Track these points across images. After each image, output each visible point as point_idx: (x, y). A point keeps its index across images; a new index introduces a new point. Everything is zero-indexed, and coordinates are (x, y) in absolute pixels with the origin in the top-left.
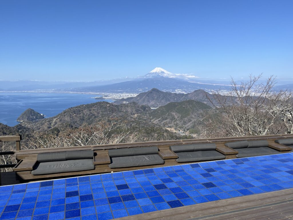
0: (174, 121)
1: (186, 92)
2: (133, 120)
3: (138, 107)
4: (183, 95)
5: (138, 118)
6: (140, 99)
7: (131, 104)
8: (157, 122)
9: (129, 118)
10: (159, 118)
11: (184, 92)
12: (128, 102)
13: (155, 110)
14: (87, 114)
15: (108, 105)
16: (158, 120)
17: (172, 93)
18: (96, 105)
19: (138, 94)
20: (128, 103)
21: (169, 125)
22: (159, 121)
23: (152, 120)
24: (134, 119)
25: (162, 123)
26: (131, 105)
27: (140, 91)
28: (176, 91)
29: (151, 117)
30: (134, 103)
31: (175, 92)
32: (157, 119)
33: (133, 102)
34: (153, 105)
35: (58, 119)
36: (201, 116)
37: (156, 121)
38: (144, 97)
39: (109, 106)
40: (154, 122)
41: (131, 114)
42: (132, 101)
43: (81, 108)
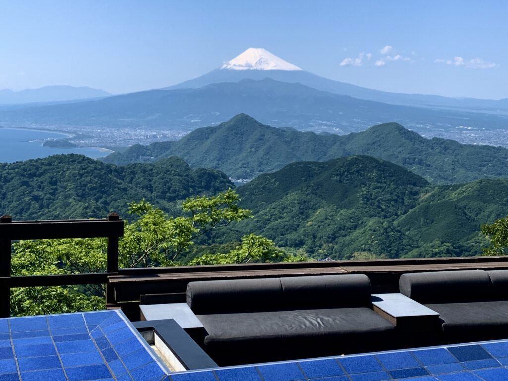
1: (344, 128)
4: (335, 137)
6: (195, 149)
12: (153, 158)
19: (186, 131)
27: (195, 123)
28: (311, 126)
31: (308, 129)
34: (238, 169)
38: (206, 144)
42: (167, 154)
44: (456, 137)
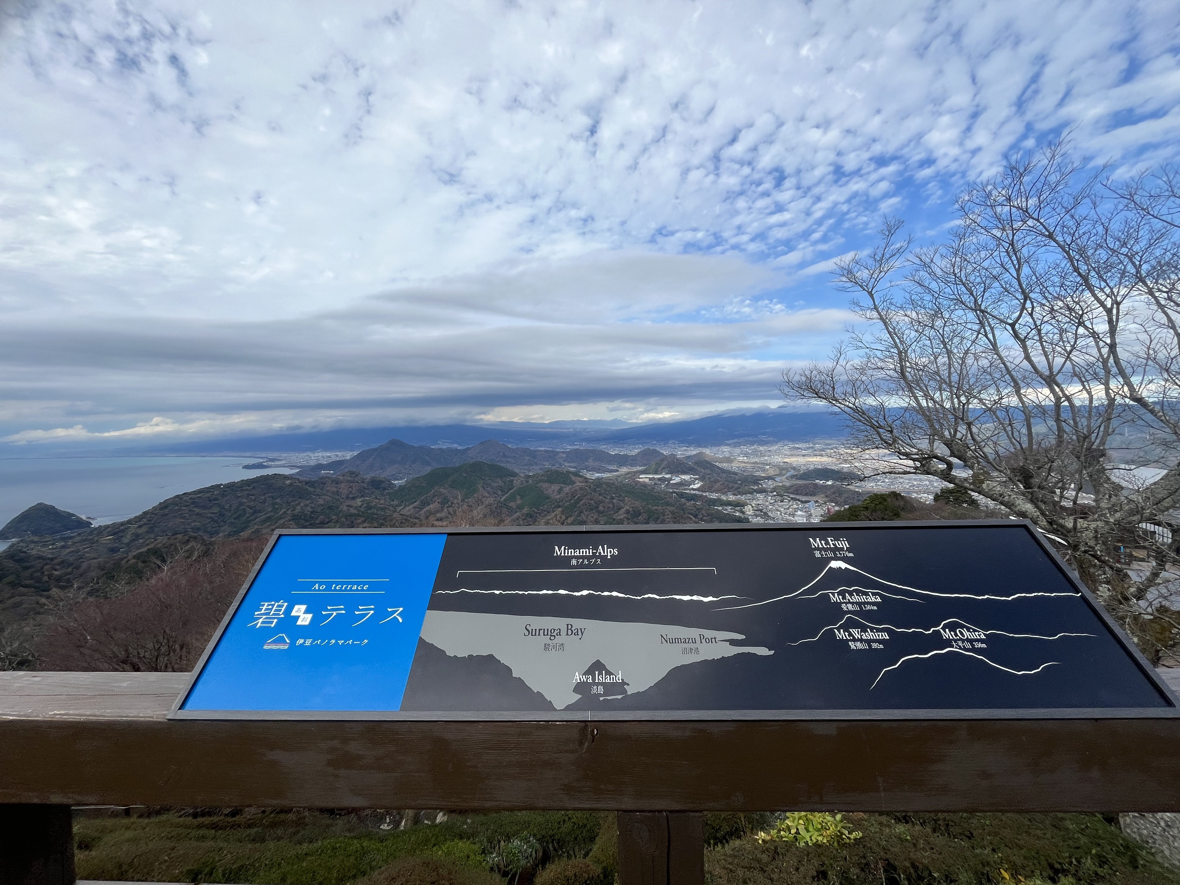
0: (447, 505)
1: (460, 445)
2: (353, 511)
3: (363, 482)
4: (456, 450)
5: (364, 506)
6: (362, 464)
8: (409, 510)
9: (345, 508)
10: (413, 503)
11: (456, 445)
12: (333, 472)
13: (402, 488)
14: (231, 506)
15: (288, 482)
16: (413, 506)
17: (433, 447)
18: (254, 485)
21: (439, 515)
22: (414, 508)
23: (399, 509)
24: (356, 508)
25: (422, 512)
27: (362, 447)
28: (439, 444)
29: (396, 502)
30: (351, 473)
31: (437, 447)
32: (409, 505)
33: (347, 471)
34: (394, 475)
36: (500, 493)
37: (407, 508)
38: (371, 460)
39: (291, 485)
40: (404, 512)
41: (348, 498)
42: (342, 468)
43: (213, 492)
44: (526, 446)
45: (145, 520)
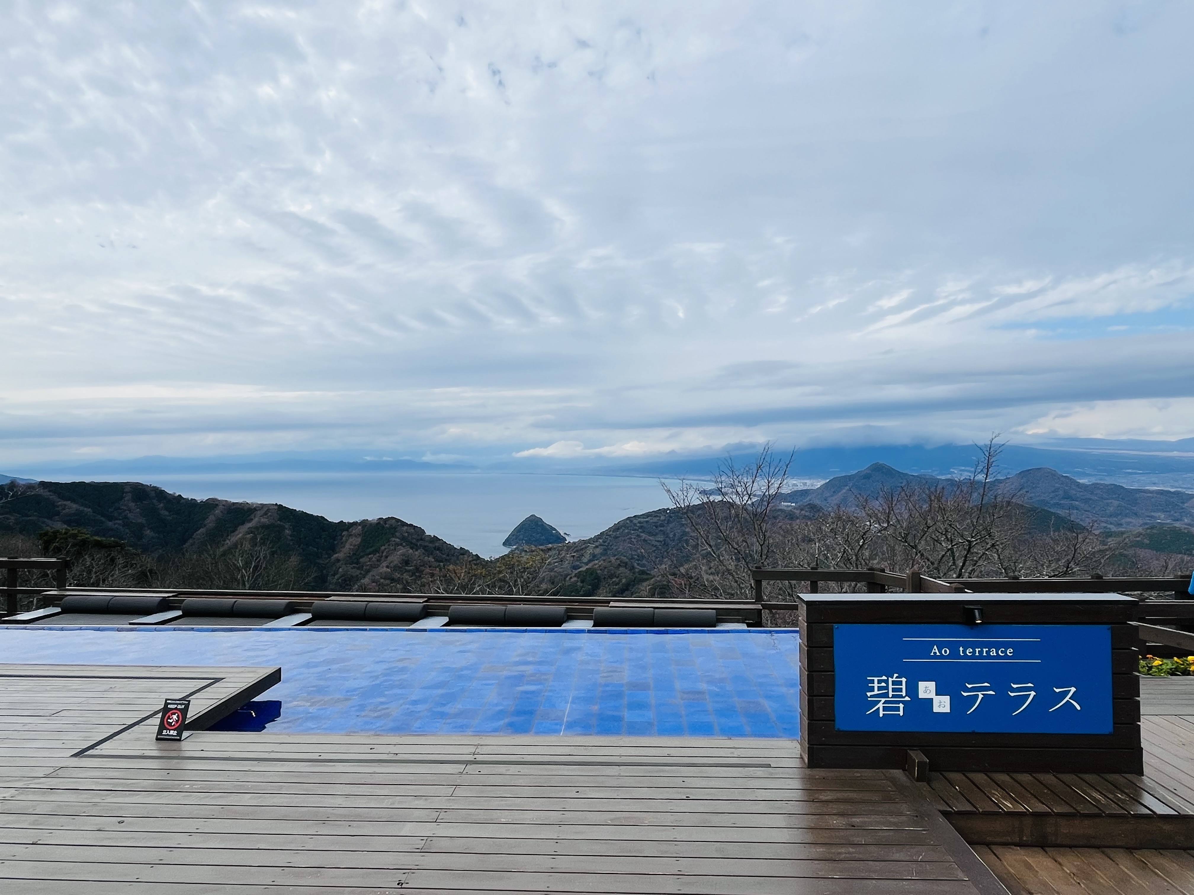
6: (832, 496)
7: (802, 510)
12: (793, 504)
14: (675, 535)
17: (940, 477)
18: (700, 512)
19: (826, 479)
20: (795, 508)
26: (803, 512)
27: (834, 473)
30: (813, 507)
31: (949, 477)
33: (809, 504)
35: (601, 545)
38: (844, 491)
42: (806, 500)
43: (660, 517)
45: (601, 541)
